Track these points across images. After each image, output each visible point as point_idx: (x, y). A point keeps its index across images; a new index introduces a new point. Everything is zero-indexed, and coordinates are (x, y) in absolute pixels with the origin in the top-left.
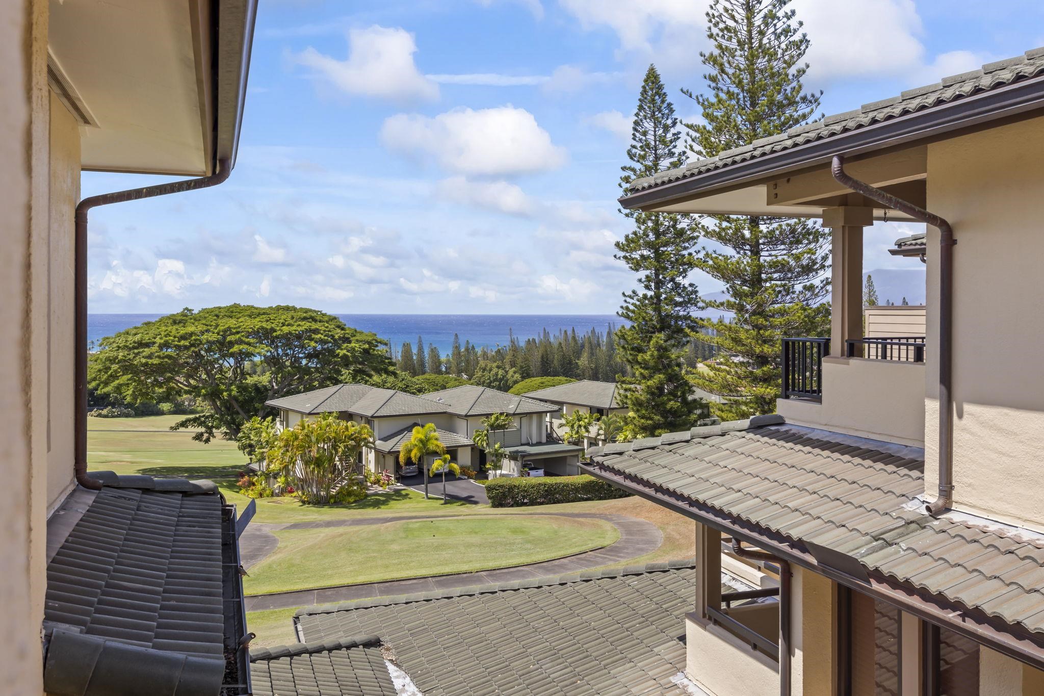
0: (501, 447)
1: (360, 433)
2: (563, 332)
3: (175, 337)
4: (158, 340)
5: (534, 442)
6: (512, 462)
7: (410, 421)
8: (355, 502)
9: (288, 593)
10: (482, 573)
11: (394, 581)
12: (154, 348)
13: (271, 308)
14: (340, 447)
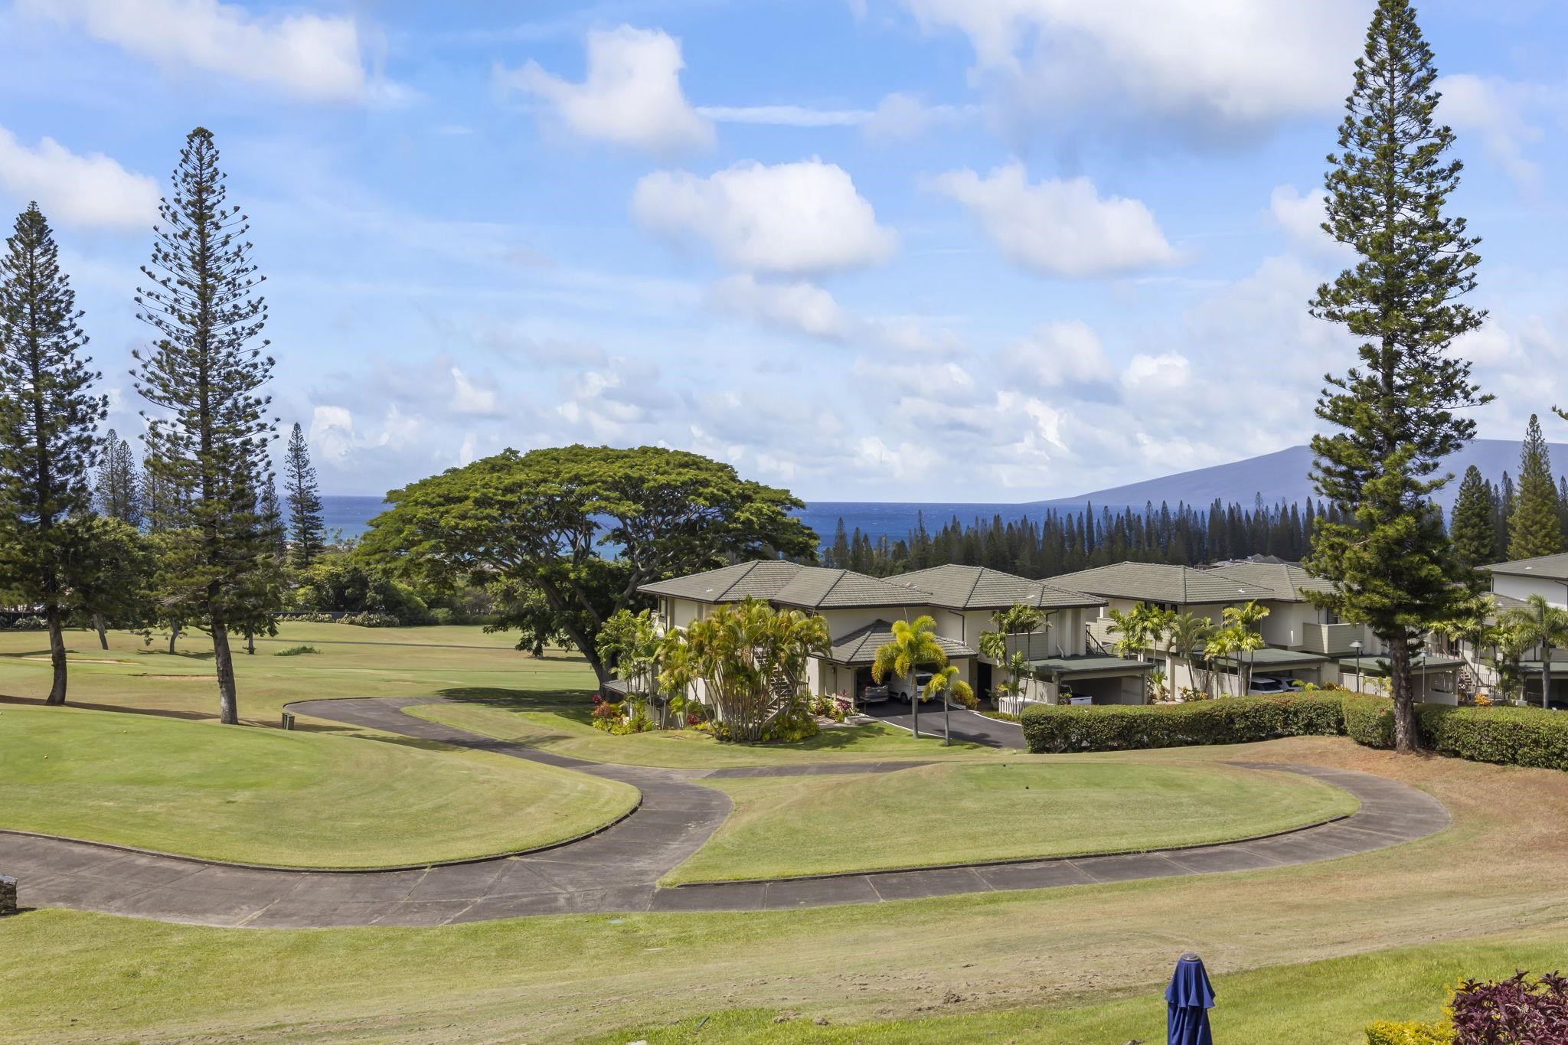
0: (1024, 660)
1: (809, 628)
2: (980, 522)
3: (497, 489)
4: (473, 495)
5: (1068, 654)
6: (1040, 684)
7: (872, 617)
8: (803, 738)
9: (816, 878)
10: (1157, 853)
11: (1003, 863)
12: (469, 504)
13: (631, 450)
14: (782, 650)
